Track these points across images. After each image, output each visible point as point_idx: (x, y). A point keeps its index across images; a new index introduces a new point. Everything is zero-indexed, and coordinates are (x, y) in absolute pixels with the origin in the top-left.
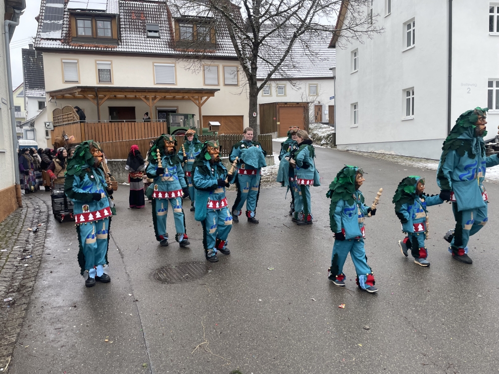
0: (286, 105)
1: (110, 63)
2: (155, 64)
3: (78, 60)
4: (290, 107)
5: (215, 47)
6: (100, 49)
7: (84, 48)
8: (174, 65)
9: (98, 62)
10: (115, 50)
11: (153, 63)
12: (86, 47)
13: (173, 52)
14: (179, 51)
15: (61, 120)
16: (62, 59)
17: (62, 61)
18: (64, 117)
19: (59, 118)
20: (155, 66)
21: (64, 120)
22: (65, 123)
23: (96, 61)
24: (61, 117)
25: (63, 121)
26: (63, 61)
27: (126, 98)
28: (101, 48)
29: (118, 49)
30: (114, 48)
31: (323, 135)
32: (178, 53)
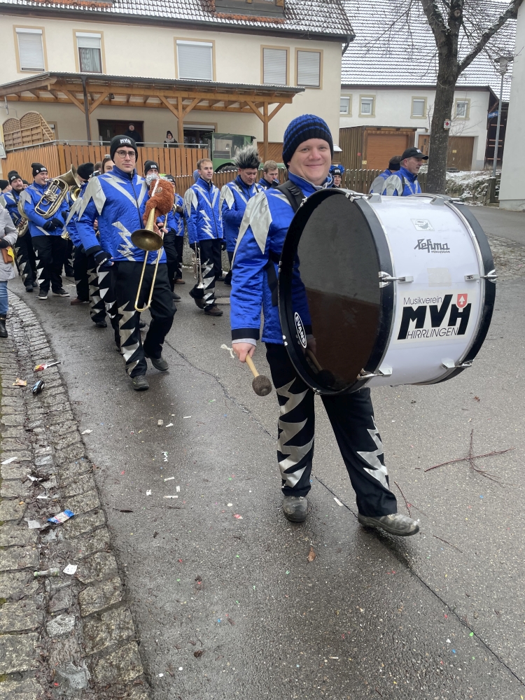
0: (378, 132)
1: (98, 36)
2: (178, 42)
3: (42, 28)
4: (384, 135)
5: (284, 13)
6: (82, 8)
7: (54, 6)
8: (211, 44)
9: (78, 34)
10: (109, 10)
11: (176, 39)
12: (57, 4)
13: (211, 20)
14: (221, 18)
15: (20, 140)
16: (15, 27)
17: (15, 30)
18: (24, 134)
19: (15, 136)
20: (179, 45)
21: (25, 140)
22: (26, 145)
23: (75, 31)
24: (19, 135)
25: (23, 142)
26: (18, 30)
27: (128, 105)
28: (84, 7)
29: (113, 10)
30: (107, 7)
31: (466, 182)
32: (219, 20)
